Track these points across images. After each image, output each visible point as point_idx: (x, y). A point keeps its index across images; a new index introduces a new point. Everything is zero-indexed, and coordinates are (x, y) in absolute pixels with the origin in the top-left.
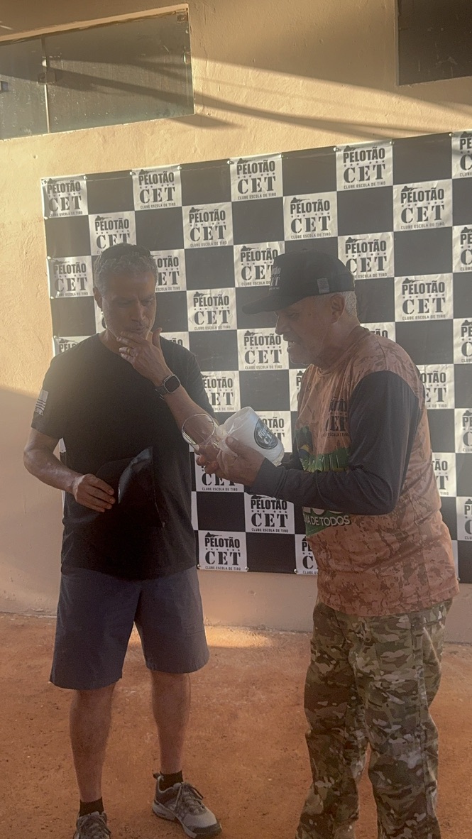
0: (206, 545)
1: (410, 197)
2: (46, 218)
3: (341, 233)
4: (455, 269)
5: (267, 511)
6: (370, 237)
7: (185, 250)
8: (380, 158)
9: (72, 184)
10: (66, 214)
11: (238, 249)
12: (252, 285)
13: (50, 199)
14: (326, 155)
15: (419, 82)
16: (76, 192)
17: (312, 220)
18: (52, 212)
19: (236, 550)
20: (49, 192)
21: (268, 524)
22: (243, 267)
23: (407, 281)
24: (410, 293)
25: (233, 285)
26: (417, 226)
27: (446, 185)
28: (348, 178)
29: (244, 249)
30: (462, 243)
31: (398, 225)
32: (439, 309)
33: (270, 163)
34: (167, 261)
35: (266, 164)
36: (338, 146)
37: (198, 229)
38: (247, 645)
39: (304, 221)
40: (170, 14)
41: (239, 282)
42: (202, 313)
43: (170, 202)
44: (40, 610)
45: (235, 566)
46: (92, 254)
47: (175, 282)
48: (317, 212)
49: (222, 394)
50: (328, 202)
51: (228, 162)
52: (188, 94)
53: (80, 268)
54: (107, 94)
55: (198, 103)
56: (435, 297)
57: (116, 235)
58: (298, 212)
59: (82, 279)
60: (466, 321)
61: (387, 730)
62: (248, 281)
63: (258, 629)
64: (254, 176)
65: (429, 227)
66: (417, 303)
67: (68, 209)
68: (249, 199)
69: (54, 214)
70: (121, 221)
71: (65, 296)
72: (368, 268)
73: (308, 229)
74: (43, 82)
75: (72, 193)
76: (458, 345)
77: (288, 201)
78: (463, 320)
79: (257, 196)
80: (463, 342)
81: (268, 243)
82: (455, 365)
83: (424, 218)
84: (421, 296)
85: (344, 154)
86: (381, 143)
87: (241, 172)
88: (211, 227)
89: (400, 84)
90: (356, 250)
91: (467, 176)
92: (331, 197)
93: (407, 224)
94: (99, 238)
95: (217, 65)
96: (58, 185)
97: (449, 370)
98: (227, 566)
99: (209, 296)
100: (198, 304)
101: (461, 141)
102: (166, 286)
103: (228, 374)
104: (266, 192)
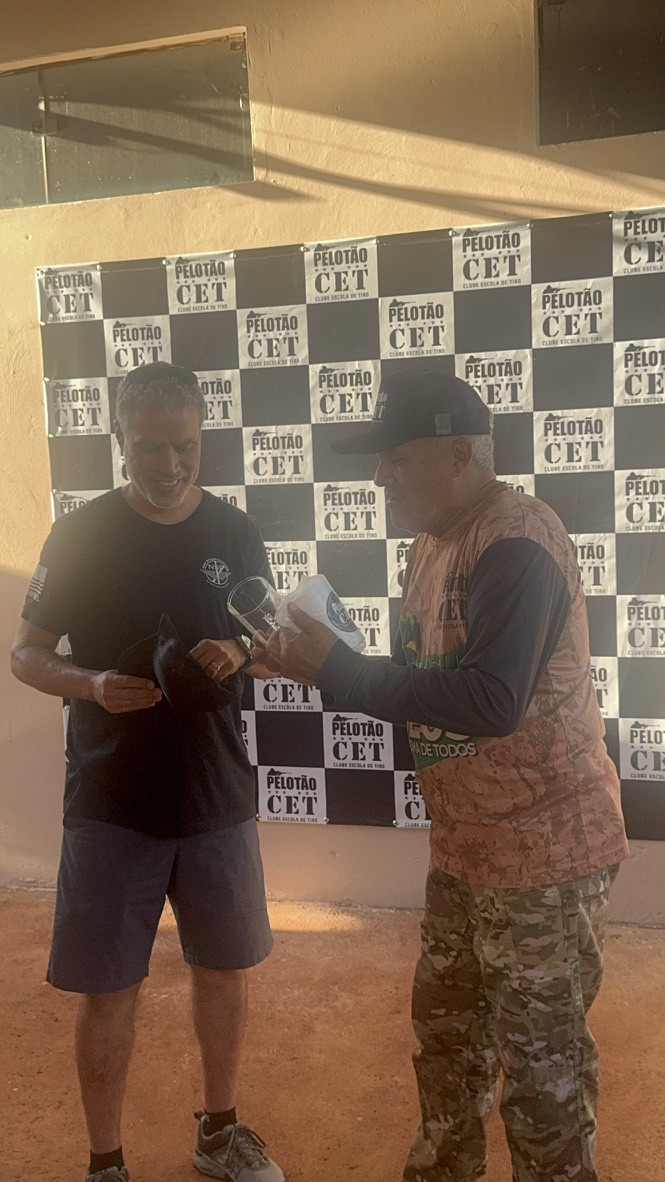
0: (269, 787)
1: (554, 301)
2: (43, 324)
3: (459, 349)
4: (618, 401)
5: (355, 739)
6: (499, 356)
7: (241, 371)
8: (514, 246)
9: (81, 276)
10: (71, 318)
11: (315, 369)
12: (335, 421)
13: (49, 296)
14: (439, 242)
15: (568, 141)
16: (86, 287)
17: (418, 332)
18: (51, 316)
19: (311, 793)
20: (47, 287)
21: (356, 757)
22: (322, 395)
23: (551, 417)
24: (555, 434)
25: (308, 421)
26: (565, 341)
27: (604, 285)
28: (469, 272)
29: (324, 370)
30: (626, 366)
31: (539, 340)
32: (595, 457)
33: (361, 250)
34: (215, 385)
35: (354, 252)
36: (455, 228)
37: (260, 341)
38: (326, 928)
39: (408, 333)
40: (220, 40)
41: (316, 416)
42: (265, 459)
43: (219, 303)
44: (29, 879)
45: (311, 816)
46: (109, 375)
47: (226, 416)
48: (426, 320)
49: (291, 573)
50: (442, 306)
51: (302, 249)
52: (245, 153)
53: (91, 394)
54: (130, 150)
55: (259, 166)
56: (590, 440)
57: (142, 349)
58: (400, 320)
59: (94, 410)
60: (633, 474)
61: (527, 1049)
62: (329, 415)
63: (342, 905)
64: (338, 268)
65: (581, 343)
66: (564, 448)
67: (75, 311)
68: (331, 301)
69: (55, 318)
70: (149, 330)
71: (69, 434)
72: (496, 399)
73: (414, 344)
74: (41, 133)
75: (80, 289)
76: (621, 508)
77: (385, 303)
78: (628, 473)
79: (342, 296)
80: (629, 503)
81: (357, 362)
82: (617, 535)
83: (574, 330)
84: (570, 439)
85: (464, 240)
86: (515, 226)
87: (320, 262)
88: (277, 340)
89: (541, 144)
90: (480, 374)
91: (634, 273)
92: (445, 299)
93: (552, 339)
94: (118, 352)
95: (287, 113)
96: (60, 277)
97: (608, 542)
98: (299, 816)
99: (274, 435)
100: (258, 447)
101: (626, 224)
102: (214, 421)
103: (300, 546)
104: (355, 291)
